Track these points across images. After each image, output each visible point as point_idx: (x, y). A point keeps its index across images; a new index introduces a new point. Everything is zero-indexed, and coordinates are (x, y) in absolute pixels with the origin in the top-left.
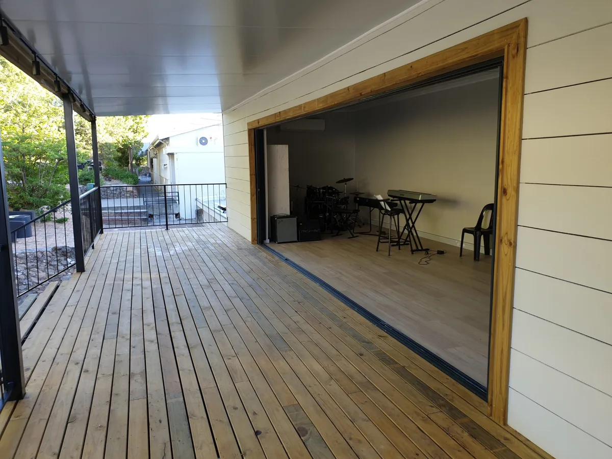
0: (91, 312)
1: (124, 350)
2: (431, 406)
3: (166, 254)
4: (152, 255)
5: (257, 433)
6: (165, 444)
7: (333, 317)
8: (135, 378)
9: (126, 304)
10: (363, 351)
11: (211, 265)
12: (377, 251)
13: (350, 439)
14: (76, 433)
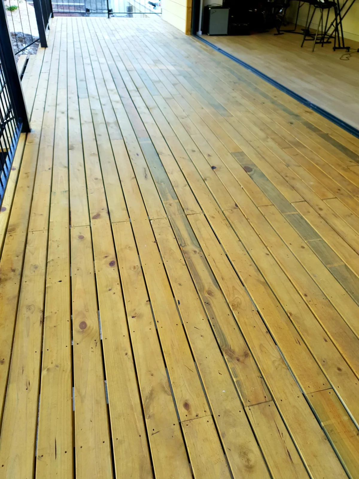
0: (63, 78)
1: (96, 106)
2: (351, 162)
3: (113, 38)
4: (100, 38)
5: (213, 168)
6: (145, 168)
7: (266, 96)
8: (111, 125)
9: (89, 75)
10: (293, 121)
11: (153, 49)
12: (302, 46)
13: (286, 176)
14: (76, 156)
